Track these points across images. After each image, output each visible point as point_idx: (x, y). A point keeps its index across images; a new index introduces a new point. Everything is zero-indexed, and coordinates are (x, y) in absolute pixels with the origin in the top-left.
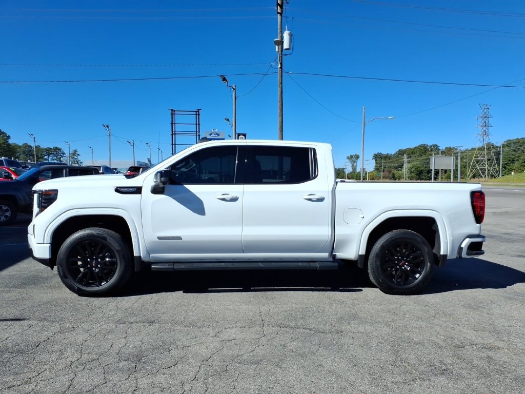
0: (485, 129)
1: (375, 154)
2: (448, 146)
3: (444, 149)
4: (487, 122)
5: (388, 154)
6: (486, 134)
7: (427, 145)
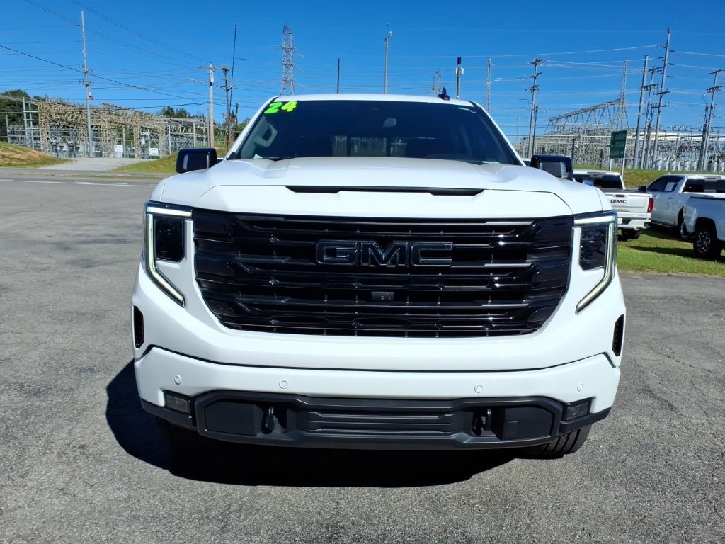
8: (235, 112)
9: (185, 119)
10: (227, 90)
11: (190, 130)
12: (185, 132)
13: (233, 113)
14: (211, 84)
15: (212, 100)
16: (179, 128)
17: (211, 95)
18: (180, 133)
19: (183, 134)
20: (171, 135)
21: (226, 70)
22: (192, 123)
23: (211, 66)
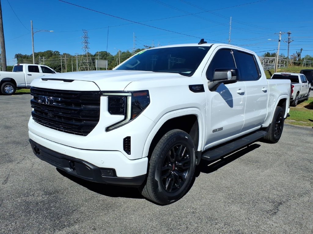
0: (86, 44)
1: (16, 54)
2: (65, 53)
3: (63, 54)
4: (87, 40)
5: (26, 55)
6: (86, 47)
7: (52, 51)
8: (300, 53)
9: (270, 58)
10: (289, 43)
11: (273, 62)
12: (271, 63)
13: (299, 53)
14: (279, 41)
15: (279, 48)
16: (269, 61)
17: (279, 46)
18: (269, 64)
19: (270, 64)
20: (264, 65)
21: (289, 34)
22: (274, 59)
23: (281, 33)
